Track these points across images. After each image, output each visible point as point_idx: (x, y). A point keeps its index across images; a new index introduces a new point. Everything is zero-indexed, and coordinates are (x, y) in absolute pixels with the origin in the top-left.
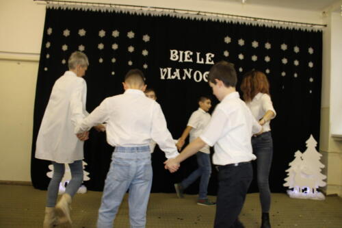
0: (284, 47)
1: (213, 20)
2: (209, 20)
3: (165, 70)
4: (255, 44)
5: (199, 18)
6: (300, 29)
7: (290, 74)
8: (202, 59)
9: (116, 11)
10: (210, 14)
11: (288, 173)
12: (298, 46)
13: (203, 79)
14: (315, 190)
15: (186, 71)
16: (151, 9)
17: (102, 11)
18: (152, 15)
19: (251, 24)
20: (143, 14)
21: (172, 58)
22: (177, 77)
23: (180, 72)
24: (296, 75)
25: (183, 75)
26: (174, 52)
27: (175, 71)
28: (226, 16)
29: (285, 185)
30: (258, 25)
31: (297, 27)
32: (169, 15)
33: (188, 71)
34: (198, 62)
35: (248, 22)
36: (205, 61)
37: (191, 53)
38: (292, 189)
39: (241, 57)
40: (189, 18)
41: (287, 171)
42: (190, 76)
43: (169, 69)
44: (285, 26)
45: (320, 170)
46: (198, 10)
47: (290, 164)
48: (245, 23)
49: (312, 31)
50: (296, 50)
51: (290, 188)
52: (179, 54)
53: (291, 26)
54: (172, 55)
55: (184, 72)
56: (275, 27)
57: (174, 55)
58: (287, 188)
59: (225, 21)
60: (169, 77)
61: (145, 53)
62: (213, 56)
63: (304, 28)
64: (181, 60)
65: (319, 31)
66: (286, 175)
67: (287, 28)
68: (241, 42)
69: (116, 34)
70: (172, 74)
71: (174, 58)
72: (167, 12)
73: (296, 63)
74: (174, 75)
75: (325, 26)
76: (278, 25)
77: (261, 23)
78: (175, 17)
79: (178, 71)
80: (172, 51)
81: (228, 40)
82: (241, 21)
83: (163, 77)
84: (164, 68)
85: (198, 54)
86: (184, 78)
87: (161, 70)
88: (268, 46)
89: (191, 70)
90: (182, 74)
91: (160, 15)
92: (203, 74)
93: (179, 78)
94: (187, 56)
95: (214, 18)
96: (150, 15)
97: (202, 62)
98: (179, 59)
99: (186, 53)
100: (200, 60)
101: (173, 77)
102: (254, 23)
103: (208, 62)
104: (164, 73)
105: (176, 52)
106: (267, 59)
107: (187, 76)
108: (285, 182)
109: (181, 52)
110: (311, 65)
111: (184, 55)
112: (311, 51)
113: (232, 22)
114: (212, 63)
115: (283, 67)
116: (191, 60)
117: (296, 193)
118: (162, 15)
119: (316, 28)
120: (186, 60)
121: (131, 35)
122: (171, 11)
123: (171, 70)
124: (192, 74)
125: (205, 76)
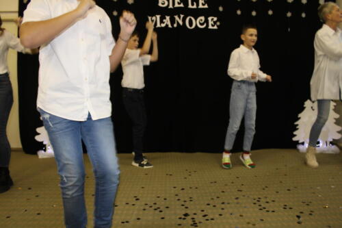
3: (154, 18)
7: (296, 15)
8: (195, 4)
11: (297, 125)
13: (196, 26)
14: (328, 143)
15: (176, 17)
21: (160, 5)
22: (167, 25)
23: (170, 19)
24: (304, 15)
25: (175, 23)
27: (165, 18)
29: (294, 139)
33: (179, 17)
34: (190, 6)
36: (198, 5)
38: (303, 143)
41: (296, 123)
42: (181, 23)
43: (158, 17)
45: (334, 121)
47: (300, 115)
51: (300, 142)
54: (160, 1)
55: (175, 18)
57: (163, 1)
58: (297, 143)
60: (158, 25)
61: (130, 0)
64: (171, 6)
66: (295, 128)
70: (162, 22)
71: (163, 4)
73: (304, 1)
74: (164, 23)
79: (168, 18)
84: (152, 16)
86: (175, 25)
87: (150, 18)
89: (182, 16)
90: (173, 21)
92: (196, 20)
93: (170, 26)
94: (177, 1)
97: (195, 7)
98: (168, 5)
100: (193, 5)
101: (163, 25)
103: (201, 6)
104: (152, 21)
107: (178, 23)
108: (295, 136)
114: (206, 6)
115: (289, 7)
116: (182, 5)
117: (305, 147)
120: (177, 5)
123: (160, 18)
124: (184, 20)
125: (198, 22)
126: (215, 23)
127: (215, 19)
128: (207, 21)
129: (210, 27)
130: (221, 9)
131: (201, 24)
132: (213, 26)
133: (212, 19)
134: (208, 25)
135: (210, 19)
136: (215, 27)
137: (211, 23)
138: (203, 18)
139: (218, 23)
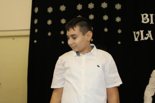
3: (138, 33)
21: (143, 22)
22: (149, 38)
23: (152, 33)
26: (145, 16)
27: (148, 33)
43: (142, 32)
52: (149, 17)
54: (143, 19)
57: (145, 19)
60: (142, 39)
61: (118, 19)
64: (152, 23)
69: (91, 6)
70: (145, 36)
71: (145, 21)
74: (146, 36)
79: (150, 32)
80: (143, 15)
83: (136, 40)
84: (136, 31)
87: (134, 33)
93: (152, 39)
98: (150, 22)
101: (146, 38)
104: (137, 35)
105: (147, 15)
109: (152, 15)
123: (144, 32)
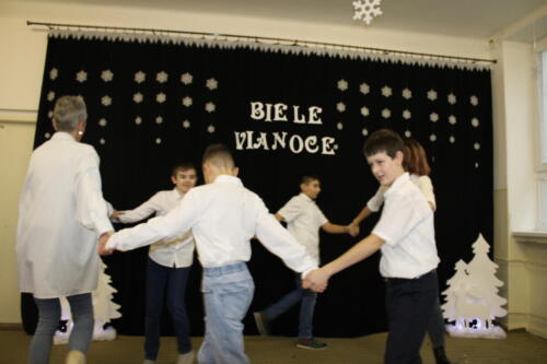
0: (432, 95)
1: (319, 54)
2: (312, 54)
3: (243, 135)
4: (387, 92)
5: (296, 50)
6: (456, 67)
8: (303, 117)
9: (163, 41)
10: (314, 45)
11: (445, 296)
12: (454, 94)
13: (304, 148)
14: (490, 323)
15: (276, 135)
16: (220, 38)
17: (140, 41)
18: (221, 47)
19: (379, 60)
20: (206, 45)
21: (253, 116)
22: (262, 146)
23: (267, 137)
24: (452, 140)
25: (273, 143)
26: (257, 106)
27: (260, 136)
28: (340, 48)
30: (390, 61)
31: (452, 63)
32: (248, 47)
33: (281, 136)
34: (296, 120)
35: (374, 56)
36: (307, 119)
37: (285, 107)
38: (454, 323)
39: (365, 111)
40: (280, 51)
41: (443, 293)
42: (283, 144)
43: (250, 133)
44: (432, 62)
45: (497, 291)
46: (295, 38)
47: (449, 282)
48: (369, 59)
49: (475, 69)
50: (452, 99)
51: (450, 320)
52: (265, 109)
53: (442, 63)
54: (254, 111)
55: (273, 137)
56: (417, 64)
57: (257, 111)
59: (338, 56)
60: (250, 146)
61: (210, 107)
62: (320, 110)
63: (461, 65)
64: (268, 119)
65: (484, 70)
66: (443, 300)
67: (437, 66)
68: (365, 89)
69: (162, 77)
70: (255, 141)
71: (258, 115)
72: (244, 42)
73: (452, 120)
74: (257, 143)
75: (495, 62)
76: (423, 61)
77: (394, 58)
78: (258, 49)
79: (263, 135)
80: (253, 105)
81: (343, 85)
82: (364, 55)
83: (239, 147)
84: (240, 131)
85: (296, 108)
86: (274, 147)
87: (237, 134)
88: (407, 94)
89: (284, 134)
90: (270, 140)
91: (234, 47)
92: (304, 140)
93: (266, 148)
94: (278, 112)
95: (320, 50)
96: (217, 46)
97: (303, 121)
98: (265, 117)
99: (277, 106)
100: (300, 118)
101: (256, 146)
102: (384, 58)
103: (311, 121)
104: (241, 139)
105: (261, 105)
106: (407, 115)
107: (278, 144)
109: (269, 106)
110: (475, 122)
111: (273, 110)
112: (474, 101)
113: (348, 57)
114: (319, 122)
115: (433, 127)
116: (285, 119)
117: (459, 329)
118: (237, 47)
119: (481, 66)
120: (277, 118)
121: (187, 79)
122: (251, 40)
123: (253, 135)
124: (287, 141)
125: (307, 144)
126: (331, 146)
127: (332, 140)
128: (319, 143)
129: (325, 152)
130: (340, 126)
131: (312, 147)
132: (328, 150)
133: (328, 141)
134: (321, 149)
135: (324, 140)
136: (332, 152)
137: (325, 145)
138: (314, 138)
139: (336, 147)
